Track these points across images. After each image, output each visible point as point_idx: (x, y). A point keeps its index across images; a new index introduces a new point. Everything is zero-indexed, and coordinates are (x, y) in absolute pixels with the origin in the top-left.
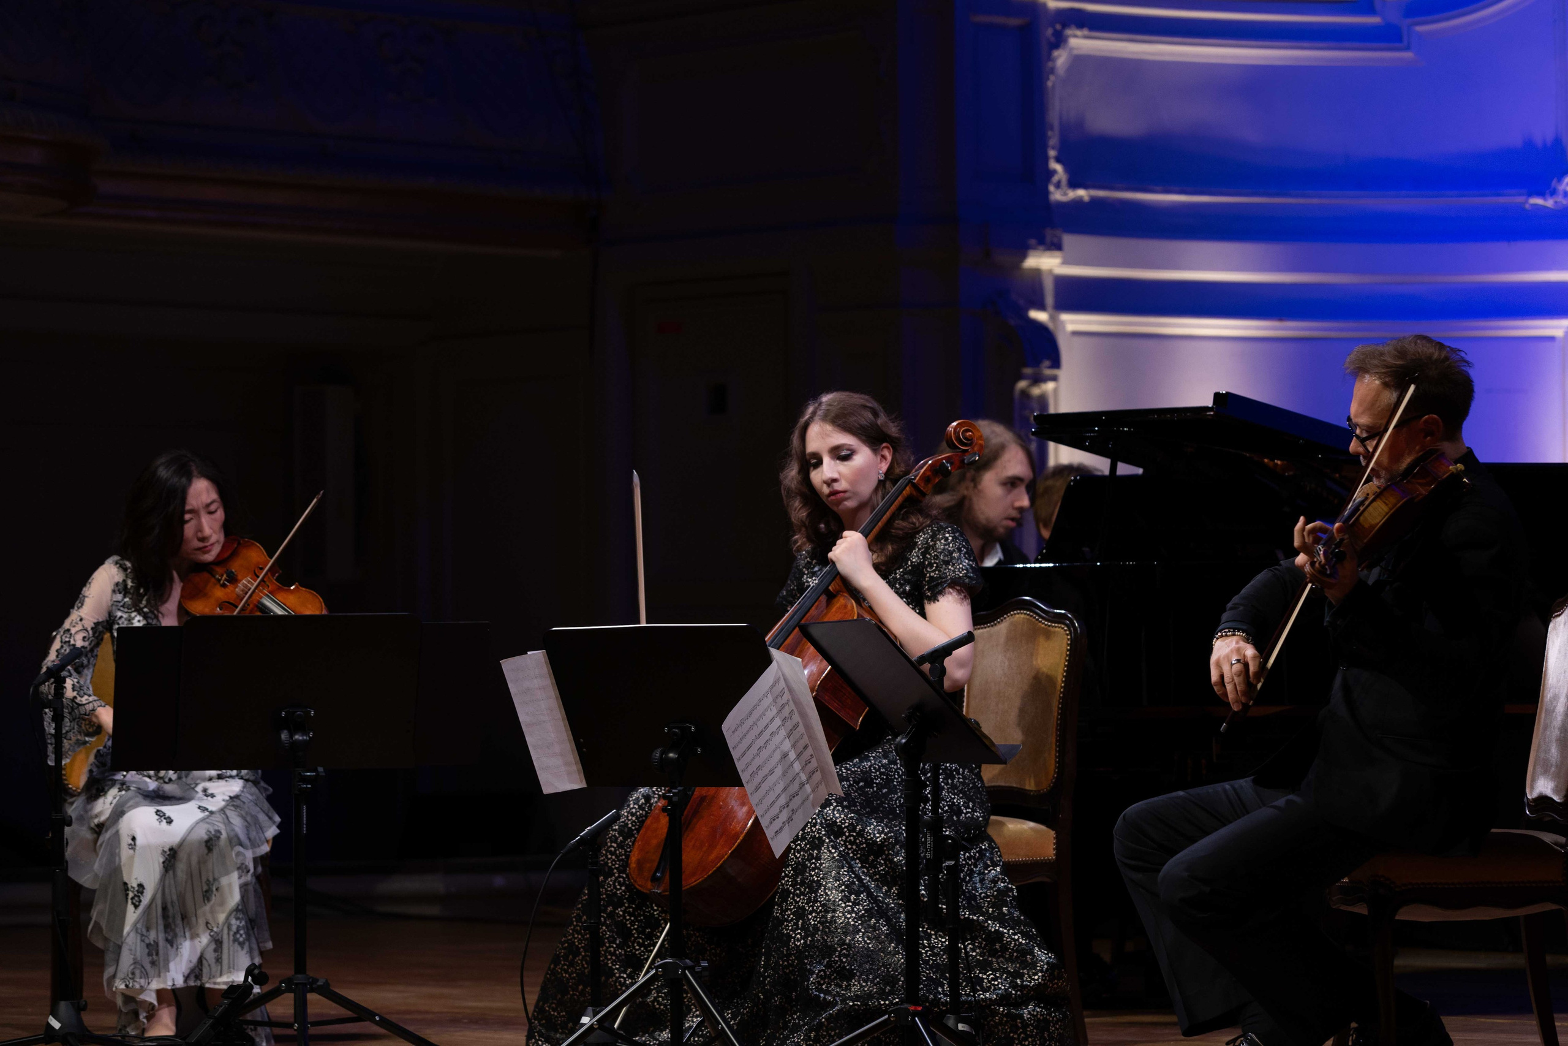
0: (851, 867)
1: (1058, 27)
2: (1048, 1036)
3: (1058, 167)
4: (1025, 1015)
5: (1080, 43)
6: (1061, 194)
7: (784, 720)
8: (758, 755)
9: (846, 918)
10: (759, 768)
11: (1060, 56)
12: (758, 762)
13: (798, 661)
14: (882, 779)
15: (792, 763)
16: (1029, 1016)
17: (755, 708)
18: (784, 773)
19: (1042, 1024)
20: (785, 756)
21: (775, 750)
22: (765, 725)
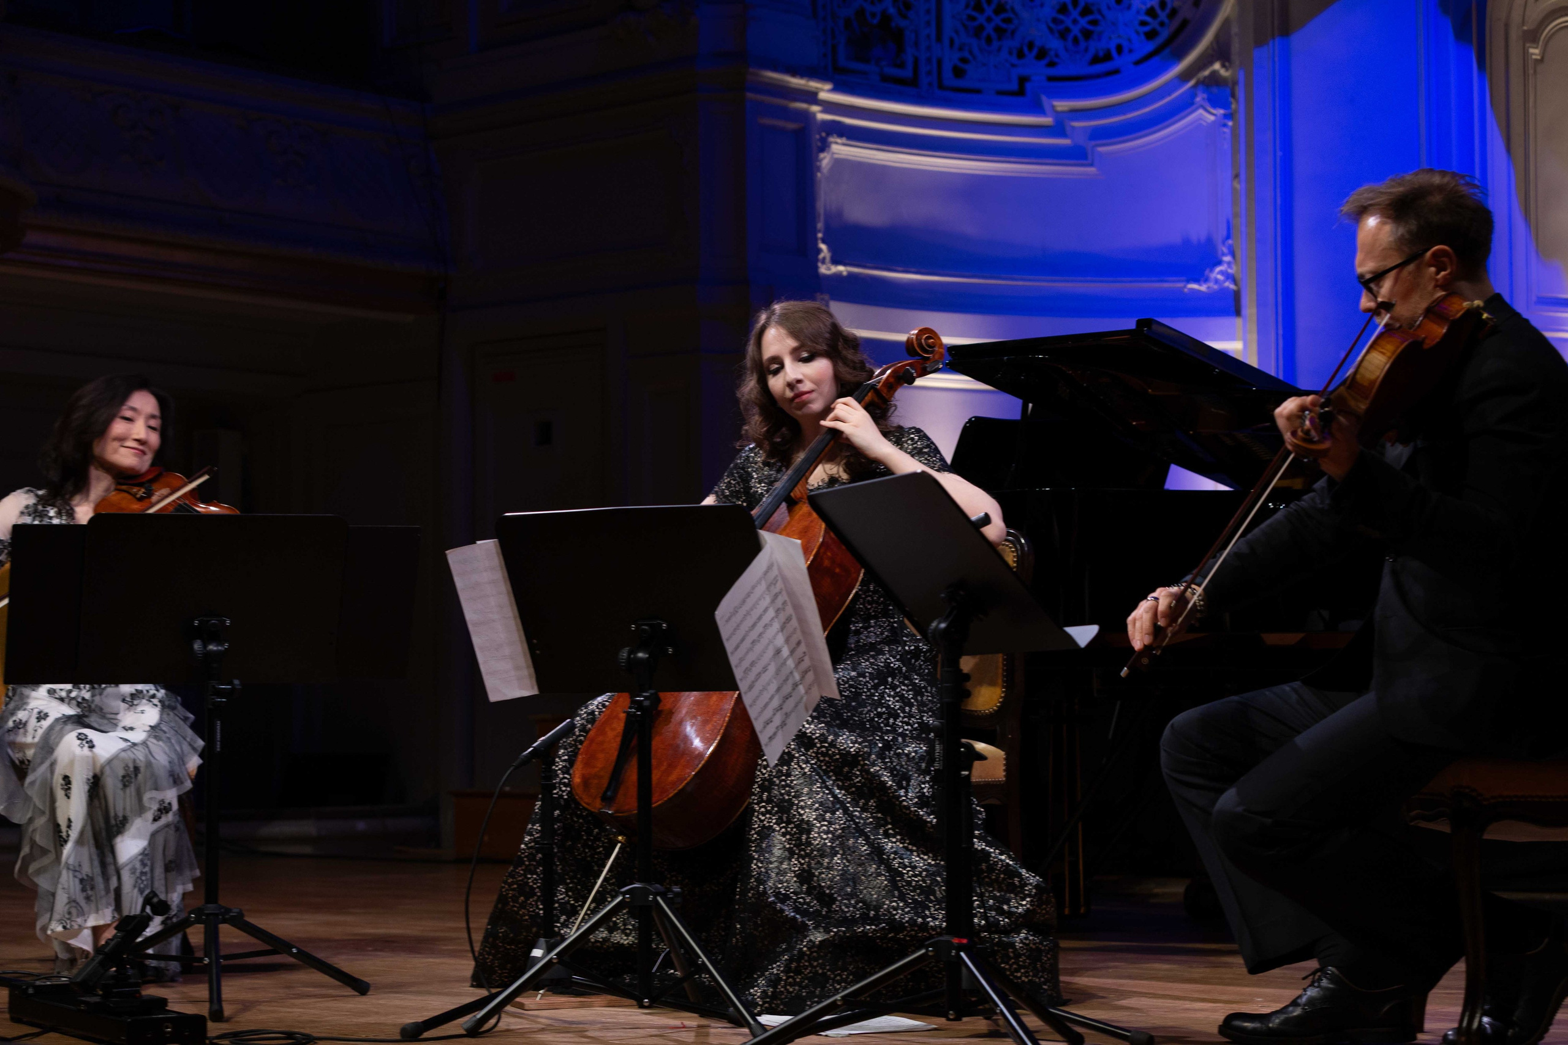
0: (824, 782)
1: (824, 134)
2: (1041, 966)
3: (823, 247)
4: (1017, 944)
5: (841, 149)
6: (827, 269)
7: (778, 611)
8: (750, 650)
9: (822, 838)
10: (753, 664)
11: (824, 158)
12: (751, 657)
13: (795, 544)
14: (851, 692)
15: (786, 660)
16: (1021, 945)
17: (748, 595)
18: (778, 672)
19: (1034, 954)
20: (778, 652)
21: (768, 644)
22: (758, 615)
